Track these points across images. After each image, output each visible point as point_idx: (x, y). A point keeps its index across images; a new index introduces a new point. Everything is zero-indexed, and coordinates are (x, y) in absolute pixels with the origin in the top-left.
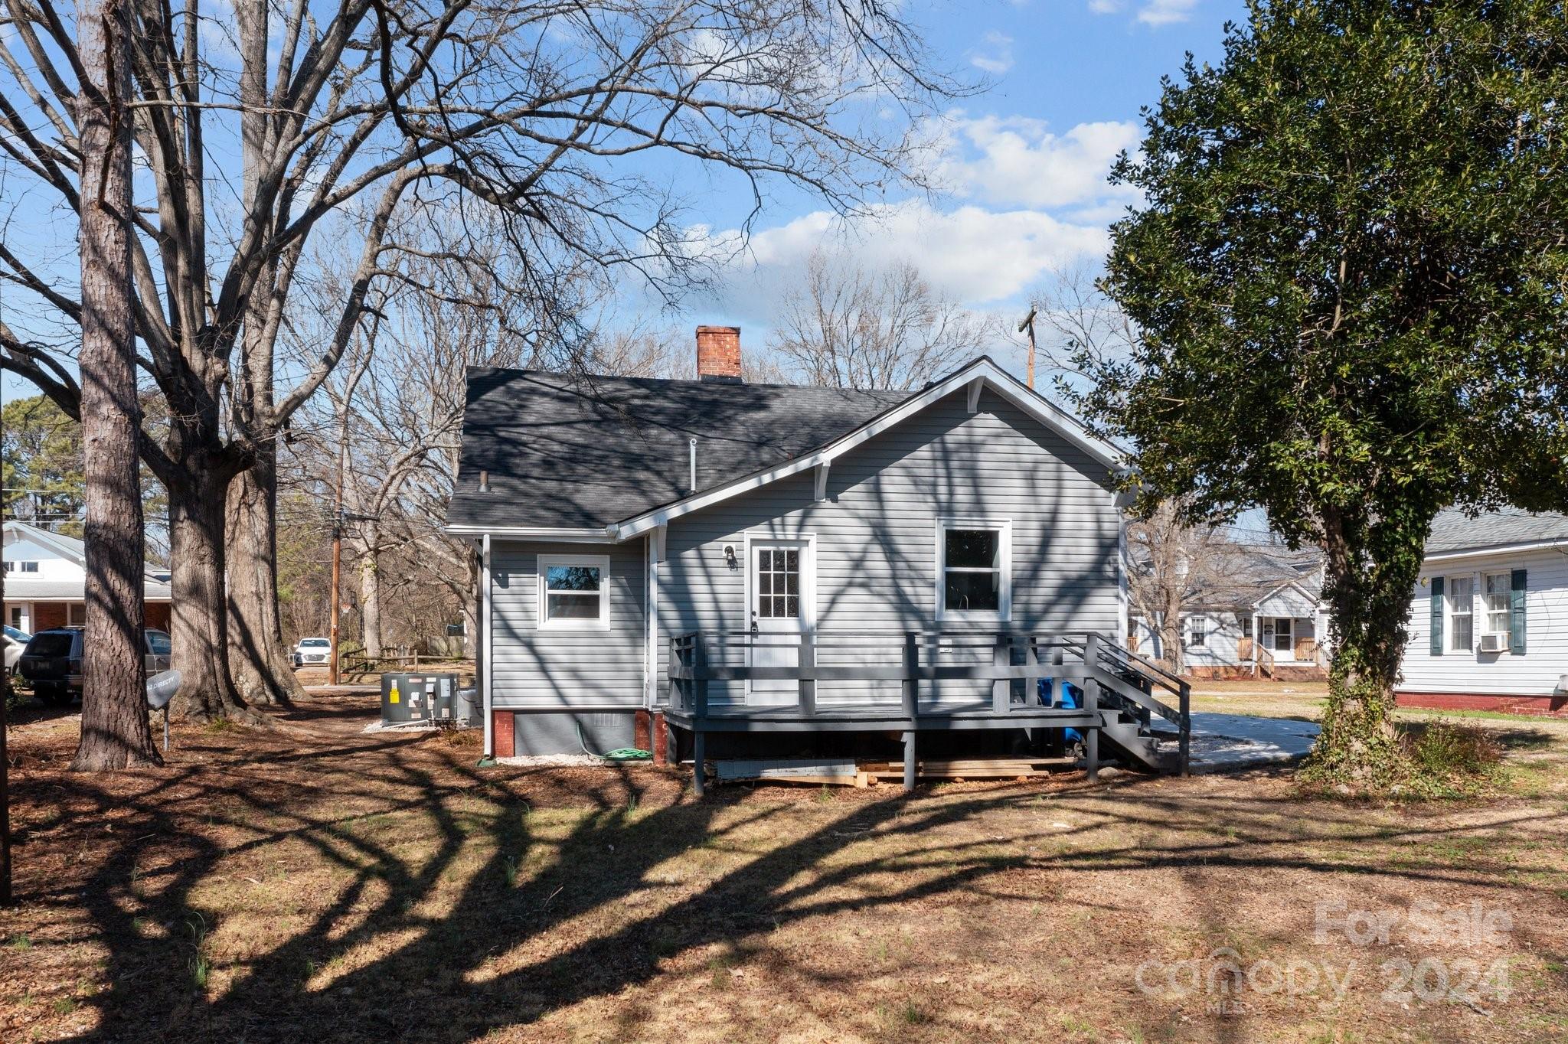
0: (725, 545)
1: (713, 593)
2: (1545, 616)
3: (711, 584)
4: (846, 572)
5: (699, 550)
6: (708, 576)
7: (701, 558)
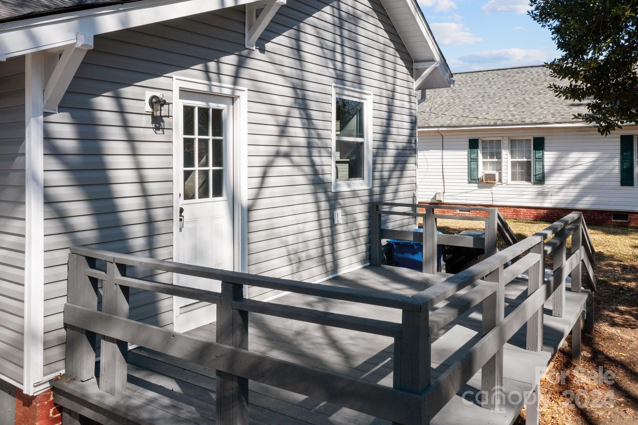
0: (149, 94)
1: (138, 168)
2: (426, 164)
3: (134, 154)
4: (274, 140)
5: (118, 98)
6: (131, 140)
7: (122, 111)
